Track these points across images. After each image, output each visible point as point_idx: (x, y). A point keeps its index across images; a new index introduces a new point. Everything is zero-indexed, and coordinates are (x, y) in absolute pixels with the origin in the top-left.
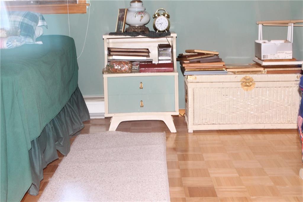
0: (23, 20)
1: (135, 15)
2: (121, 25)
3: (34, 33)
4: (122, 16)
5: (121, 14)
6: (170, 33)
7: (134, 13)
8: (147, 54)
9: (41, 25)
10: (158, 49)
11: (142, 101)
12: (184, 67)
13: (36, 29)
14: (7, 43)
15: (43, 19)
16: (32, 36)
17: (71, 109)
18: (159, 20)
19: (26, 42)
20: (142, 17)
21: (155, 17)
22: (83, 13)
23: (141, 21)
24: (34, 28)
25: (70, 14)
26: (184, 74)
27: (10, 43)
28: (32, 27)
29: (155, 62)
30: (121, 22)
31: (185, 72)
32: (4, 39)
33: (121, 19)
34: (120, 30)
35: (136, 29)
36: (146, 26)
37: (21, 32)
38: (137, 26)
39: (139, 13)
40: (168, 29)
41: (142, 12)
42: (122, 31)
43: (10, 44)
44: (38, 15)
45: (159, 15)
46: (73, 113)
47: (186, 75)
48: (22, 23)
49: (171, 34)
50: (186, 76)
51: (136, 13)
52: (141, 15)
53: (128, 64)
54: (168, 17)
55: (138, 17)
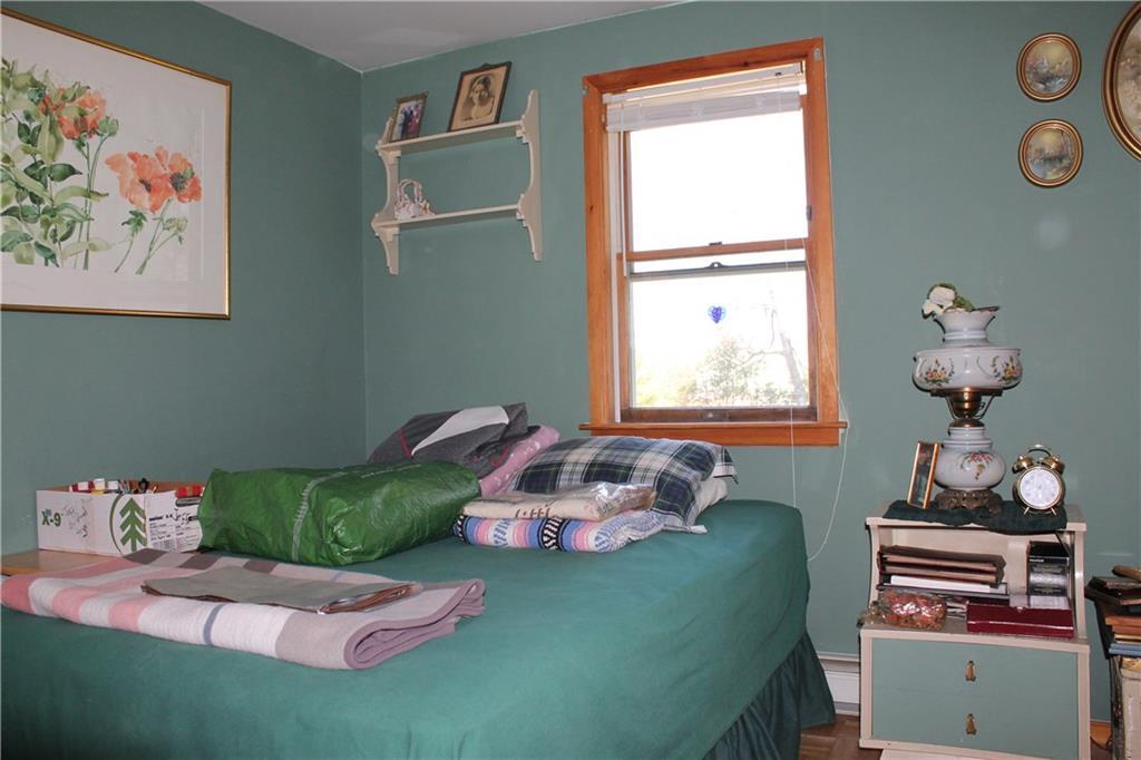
0: (671, 465)
1: (960, 462)
2: (923, 485)
3: (693, 499)
4: (926, 462)
5: (924, 455)
6: (1066, 521)
7: (958, 458)
8: (992, 578)
9: (721, 474)
10: (1028, 558)
11: (971, 715)
12: (1110, 627)
13: (699, 488)
14: (597, 539)
15: (727, 460)
16: (682, 512)
17: (757, 727)
18: (1032, 478)
19: (665, 525)
20: (982, 466)
21: (1019, 470)
22: (832, 445)
23: (977, 478)
24: (694, 487)
25: (798, 448)
26: (1111, 651)
27: (604, 538)
28: (689, 486)
29: (1018, 603)
30: (924, 479)
31: (1112, 645)
32: (594, 524)
33: (923, 469)
34: (920, 500)
35: (964, 499)
36: (994, 490)
37: (657, 497)
38: (968, 490)
39: (974, 455)
40: (1059, 506)
41: (982, 453)
42: (922, 504)
43: (603, 542)
44: (714, 451)
45: (1031, 465)
46: (762, 739)
47: (1116, 655)
48: (663, 473)
49: (1068, 524)
50: (1117, 659)
51: (962, 458)
52: (979, 463)
53: (933, 604)
54: (1059, 470)
55: (971, 468)
